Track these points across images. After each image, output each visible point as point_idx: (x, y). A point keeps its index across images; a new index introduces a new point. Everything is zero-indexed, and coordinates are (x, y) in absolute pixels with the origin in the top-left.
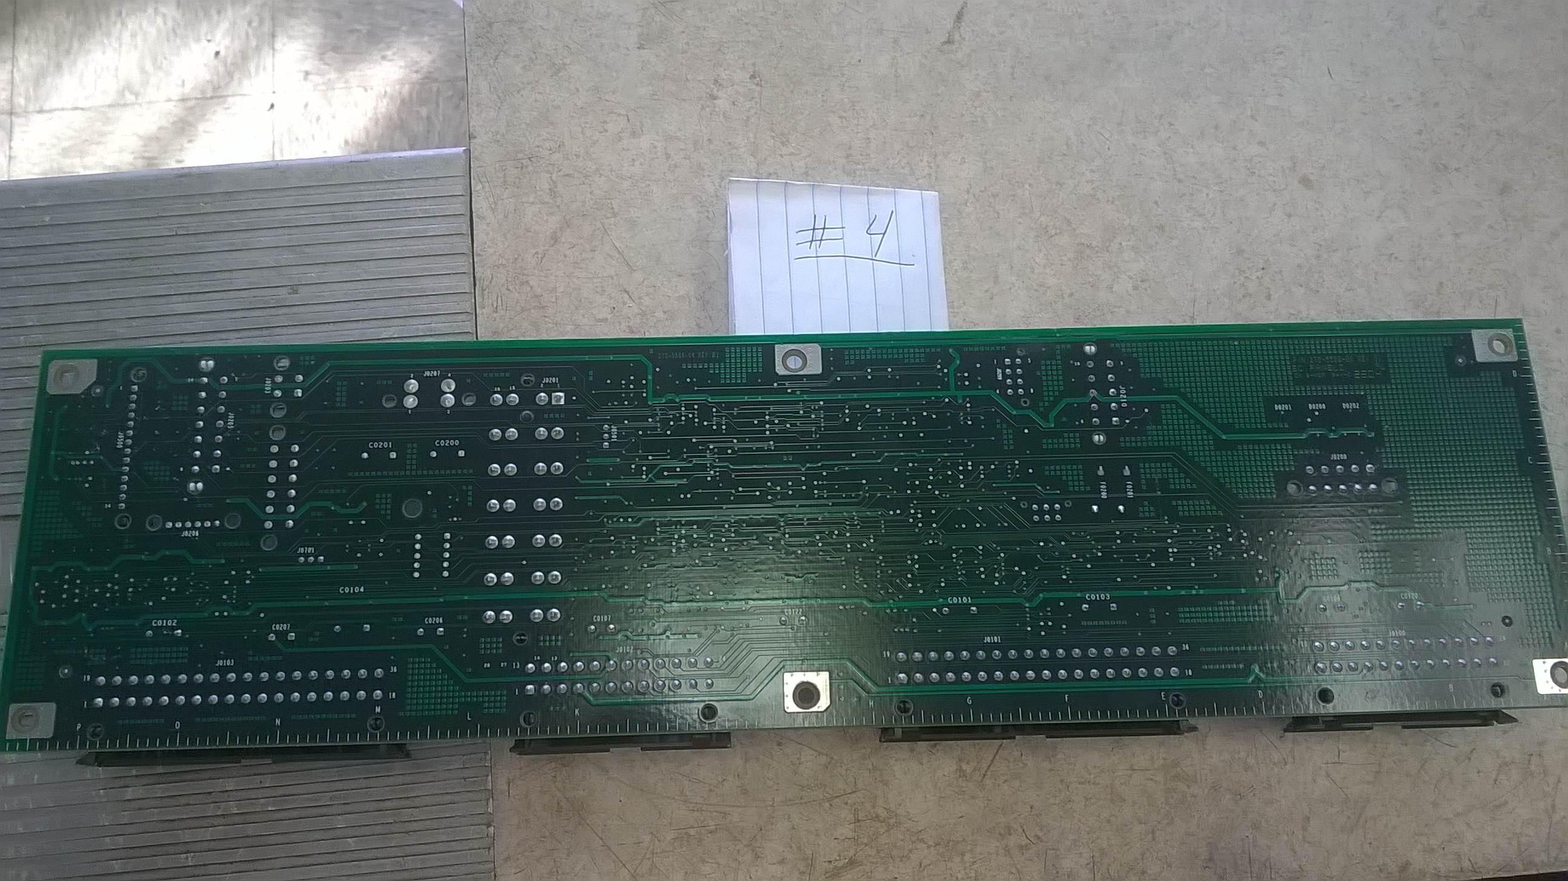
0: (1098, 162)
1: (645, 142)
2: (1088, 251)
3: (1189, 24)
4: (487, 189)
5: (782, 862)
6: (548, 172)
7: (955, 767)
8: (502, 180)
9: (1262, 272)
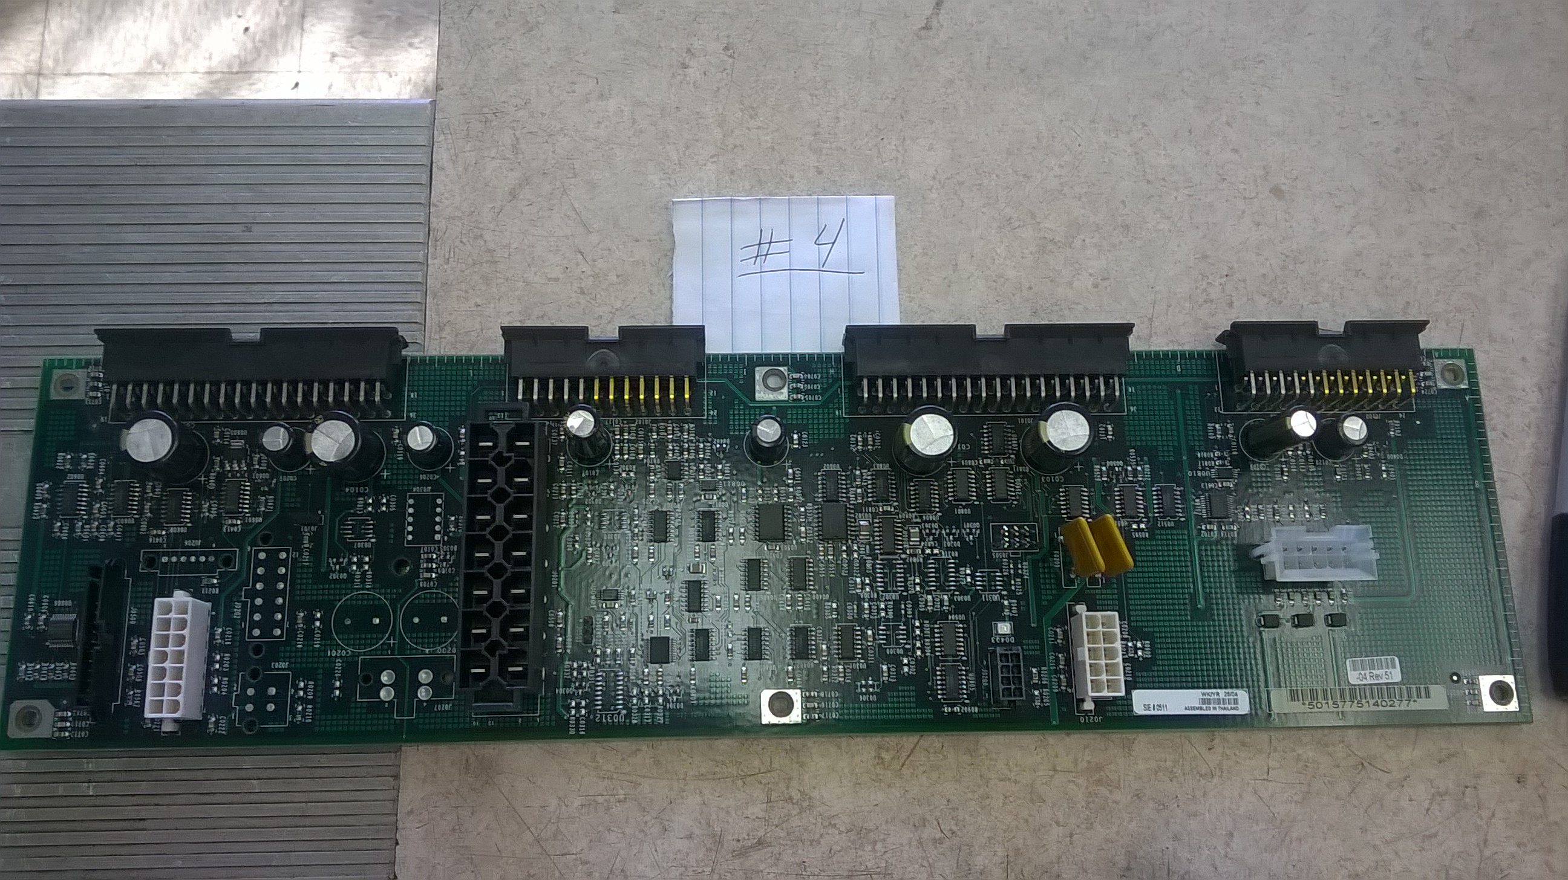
0: (1066, 158)
1: (612, 105)
2: (1050, 247)
3: (1170, 26)
4: (449, 141)
5: (690, 837)
6: (513, 129)
7: (873, 754)
8: (465, 132)
9: (1225, 279)
